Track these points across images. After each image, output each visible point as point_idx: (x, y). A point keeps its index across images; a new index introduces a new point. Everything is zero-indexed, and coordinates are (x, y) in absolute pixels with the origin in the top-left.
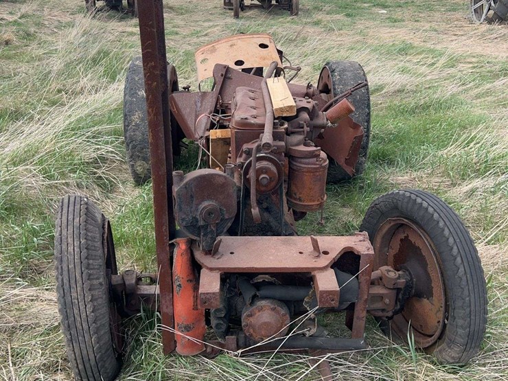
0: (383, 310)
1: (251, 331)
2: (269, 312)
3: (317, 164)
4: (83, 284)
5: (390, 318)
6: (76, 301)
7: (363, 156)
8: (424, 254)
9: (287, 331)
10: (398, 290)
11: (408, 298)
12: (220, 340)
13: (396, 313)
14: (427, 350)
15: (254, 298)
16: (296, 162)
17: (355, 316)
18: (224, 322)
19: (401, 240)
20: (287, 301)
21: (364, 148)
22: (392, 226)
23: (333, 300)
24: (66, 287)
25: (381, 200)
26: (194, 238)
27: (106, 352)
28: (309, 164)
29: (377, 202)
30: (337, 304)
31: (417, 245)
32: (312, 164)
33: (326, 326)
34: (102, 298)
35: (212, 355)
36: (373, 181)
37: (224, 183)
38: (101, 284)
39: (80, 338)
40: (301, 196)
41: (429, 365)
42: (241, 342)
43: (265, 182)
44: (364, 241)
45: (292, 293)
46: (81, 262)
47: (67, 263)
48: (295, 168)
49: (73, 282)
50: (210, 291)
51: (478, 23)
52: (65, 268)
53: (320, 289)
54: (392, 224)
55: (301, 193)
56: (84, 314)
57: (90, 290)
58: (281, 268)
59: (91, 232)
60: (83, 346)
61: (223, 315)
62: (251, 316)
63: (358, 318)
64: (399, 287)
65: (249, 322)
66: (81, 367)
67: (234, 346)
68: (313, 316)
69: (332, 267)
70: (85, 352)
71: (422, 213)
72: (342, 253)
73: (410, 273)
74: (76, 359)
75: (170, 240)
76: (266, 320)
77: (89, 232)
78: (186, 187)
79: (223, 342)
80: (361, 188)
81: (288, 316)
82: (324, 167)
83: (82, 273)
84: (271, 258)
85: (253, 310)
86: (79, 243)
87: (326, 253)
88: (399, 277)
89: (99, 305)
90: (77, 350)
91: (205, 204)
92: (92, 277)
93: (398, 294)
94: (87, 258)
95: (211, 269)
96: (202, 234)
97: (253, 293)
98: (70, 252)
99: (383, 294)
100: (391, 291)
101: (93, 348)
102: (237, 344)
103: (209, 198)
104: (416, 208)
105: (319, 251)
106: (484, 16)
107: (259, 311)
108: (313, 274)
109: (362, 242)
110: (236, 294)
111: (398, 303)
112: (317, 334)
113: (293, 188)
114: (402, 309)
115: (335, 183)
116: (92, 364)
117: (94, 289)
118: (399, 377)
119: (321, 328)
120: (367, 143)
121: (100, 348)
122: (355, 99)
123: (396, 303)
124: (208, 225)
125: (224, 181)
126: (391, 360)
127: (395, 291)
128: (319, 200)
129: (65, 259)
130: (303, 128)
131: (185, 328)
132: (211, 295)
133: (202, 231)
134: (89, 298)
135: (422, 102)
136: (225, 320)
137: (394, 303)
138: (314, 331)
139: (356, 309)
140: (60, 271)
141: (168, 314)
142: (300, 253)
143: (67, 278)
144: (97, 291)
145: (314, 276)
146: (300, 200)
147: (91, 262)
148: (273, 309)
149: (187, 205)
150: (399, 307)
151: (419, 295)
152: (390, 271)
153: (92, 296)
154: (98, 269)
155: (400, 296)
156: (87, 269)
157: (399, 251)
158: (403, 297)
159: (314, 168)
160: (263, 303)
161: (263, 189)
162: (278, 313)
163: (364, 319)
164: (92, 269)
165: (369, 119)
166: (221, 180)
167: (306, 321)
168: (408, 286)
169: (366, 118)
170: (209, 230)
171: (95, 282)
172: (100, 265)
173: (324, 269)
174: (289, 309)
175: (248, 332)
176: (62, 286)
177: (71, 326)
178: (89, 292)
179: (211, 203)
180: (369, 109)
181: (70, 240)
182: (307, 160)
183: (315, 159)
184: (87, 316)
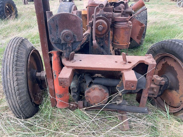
0: (153, 94)
1: (89, 99)
2: (98, 91)
3: (127, 25)
4: (13, 72)
5: (155, 98)
6: (9, 80)
7: (143, 38)
8: (176, 70)
9: (107, 101)
10: (161, 86)
11: (165, 90)
12: (76, 102)
13: (158, 96)
14: (174, 114)
15: (91, 83)
16: (117, 24)
17: (142, 96)
18: (77, 94)
19: (163, 64)
20: (108, 86)
21: (144, 35)
22: (159, 58)
23: (133, 86)
24: (5, 73)
25: (155, 45)
26: (61, 51)
27: (25, 104)
28: (123, 25)
29: (153, 47)
30: (135, 88)
31: (172, 66)
32: (125, 25)
33: (126, 99)
34: (23, 80)
35: (73, 109)
36: (147, 48)
37: (75, 20)
38: (23, 74)
39: (11, 97)
40: (118, 41)
41: (176, 122)
42: (85, 104)
43: (100, 29)
44: (150, 58)
45: (111, 82)
46: (13, 63)
47: (6, 63)
48: (116, 27)
49: (8, 71)
50: (64, 77)
51: (179, 8)
52: (5, 65)
53: (126, 80)
54: (159, 57)
55: (118, 40)
56: (13, 86)
57: (16, 75)
58: (104, 68)
59: (21, 51)
60: (13, 101)
61: (76, 91)
62: (89, 92)
63: (143, 97)
64: (162, 84)
65: (88, 95)
66: (13, 110)
67: (82, 106)
68: (121, 94)
69: (132, 69)
70: (14, 104)
71: (178, 48)
72: (139, 63)
73: (168, 78)
74: (10, 106)
75: (49, 51)
76: (96, 95)
77: (20, 50)
78: (53, 20)
79: (77, 103)
80: (142, 50)
81: (108, 94)
82: (130, 27)
83: (13, 68)
84: (100, 63)
85: (90, 89)
86: (13, 54)
87: (130, 62)
88: (162, 80)
89: (21, 83)
90: (10, 102)
91: (65, 31)
92: (18, 70)
93: (160, 88)
94: (16, 61)
95: (68, 67)
96: (64, 48)
97: (90, 81)
98: (9, 58)
99: (154, 87)
100: (157, 86)
101: (18, 102)
102: (84, 105)
103: (67, 28)
104: (175, 46)
105: (126, 61)
106: (181, 5)
107: (93, 90)
108: (122, 72)
109: (149, 59)
110: (83, 82)
111: (160, 92)
112: (122, 103)
113: (115, 37)
114: (161, 94)
115: (132, 49)
116: (18, 109)
117: (19, 75)
118: (161, 126)
119: (125, 100)
120: (145, 33)
121: (21, 102)
122: (141, 16)
123: (159, 92)
124: (66, 44)
125: (75, 19)
126: (157, 117)
127: (159, 86)
128: (126, 43)
129: (6, 61)
130: (121, 9)
131: (59, 96)
132: (65, 79)
133: (64, 47)
134: (15, 79)
135: (163, 26)
136: (77, 93)
137: (158, 91)
138: (121, 102)
139: (143, 93)
140: (3, 66)
141: (51, 89)
142: (116, 62)
143: (6, 69)
144: (20, 76)
145: (123, 73)
146: (118, 43)
147: (18, 63)
148: (100, 90)
149: (55, 31)
150: (160, 93)
151: (171, 89)
152: (158, 77)
153: (17, 78)
154: (22, 67)
155: (162, 89)
156: (16, 66)
157: (161, 69)
158: (163, 89)
159: (126, 27)
160: (95, 86)
161: (100, 33)
162: (103, 91)
163: (147, 98)
164: (18, 66)
165: (147, 23)
166: (74, 18)
167: (117, 97)
168: (166, 84)
169: (146, 23)
170: (67, 46)
171: (19, 72)
172: (23, 65)
173: (128, 70)
174: (109, 91)
175: (88, 100)
176: (3, 73)
177: (7, 91)
178: (15, 76)
179: (68, 31)
180: (147, 20)
181: (10, 53)
182: (122, 23)
183: (126, 23)
184: (14, 87)
